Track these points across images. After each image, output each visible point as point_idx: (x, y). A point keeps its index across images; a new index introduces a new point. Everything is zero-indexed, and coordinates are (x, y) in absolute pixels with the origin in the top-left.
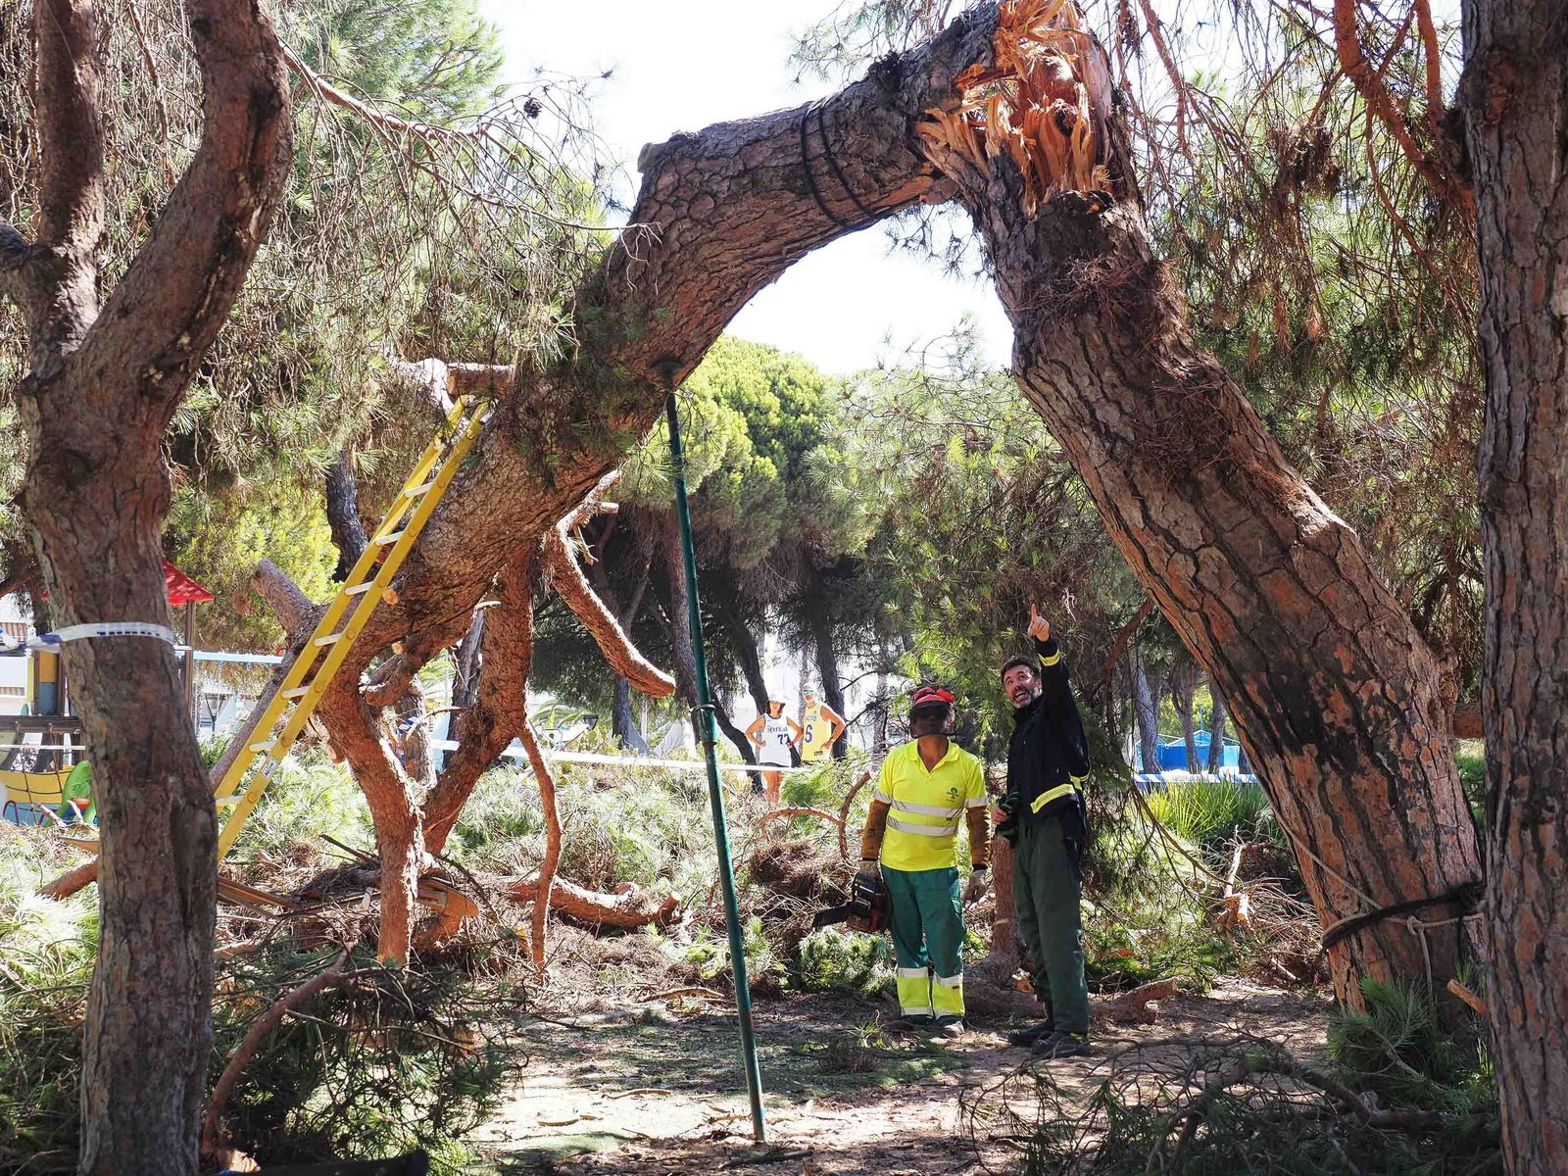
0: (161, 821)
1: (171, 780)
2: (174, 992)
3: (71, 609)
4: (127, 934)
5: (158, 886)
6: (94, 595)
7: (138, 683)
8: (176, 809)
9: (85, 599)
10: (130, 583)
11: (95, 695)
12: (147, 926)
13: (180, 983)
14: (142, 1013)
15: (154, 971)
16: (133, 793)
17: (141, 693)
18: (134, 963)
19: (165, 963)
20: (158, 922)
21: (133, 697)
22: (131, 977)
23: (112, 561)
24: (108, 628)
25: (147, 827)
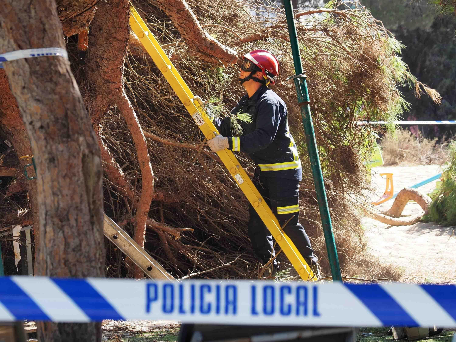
0: (77, 162)
1: (81, 139)
2: (90, 260)
3: (12, 41)
4: (61, 228)
5: (77, 199)
6: (25, 32)
7: (56, 84)
8: (84, 155)
9: (20, 34)
10: (44, 25)
11: (31, 91)
12: (73, 222)
13: (92, 255)
14: (74, 272)
15: (78, 249)
16: (61, 147)
17: (58, 89)
18: (67, 244)
19: (84, 244)
20: (79, 220)
21: (53, 91)
22: (65, 252)
23: (33, 11)
24: (36, 52)
25: (70, 166)
